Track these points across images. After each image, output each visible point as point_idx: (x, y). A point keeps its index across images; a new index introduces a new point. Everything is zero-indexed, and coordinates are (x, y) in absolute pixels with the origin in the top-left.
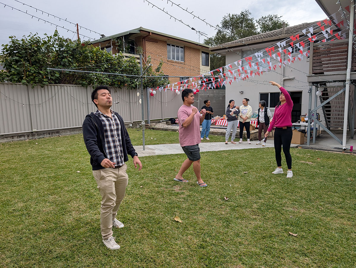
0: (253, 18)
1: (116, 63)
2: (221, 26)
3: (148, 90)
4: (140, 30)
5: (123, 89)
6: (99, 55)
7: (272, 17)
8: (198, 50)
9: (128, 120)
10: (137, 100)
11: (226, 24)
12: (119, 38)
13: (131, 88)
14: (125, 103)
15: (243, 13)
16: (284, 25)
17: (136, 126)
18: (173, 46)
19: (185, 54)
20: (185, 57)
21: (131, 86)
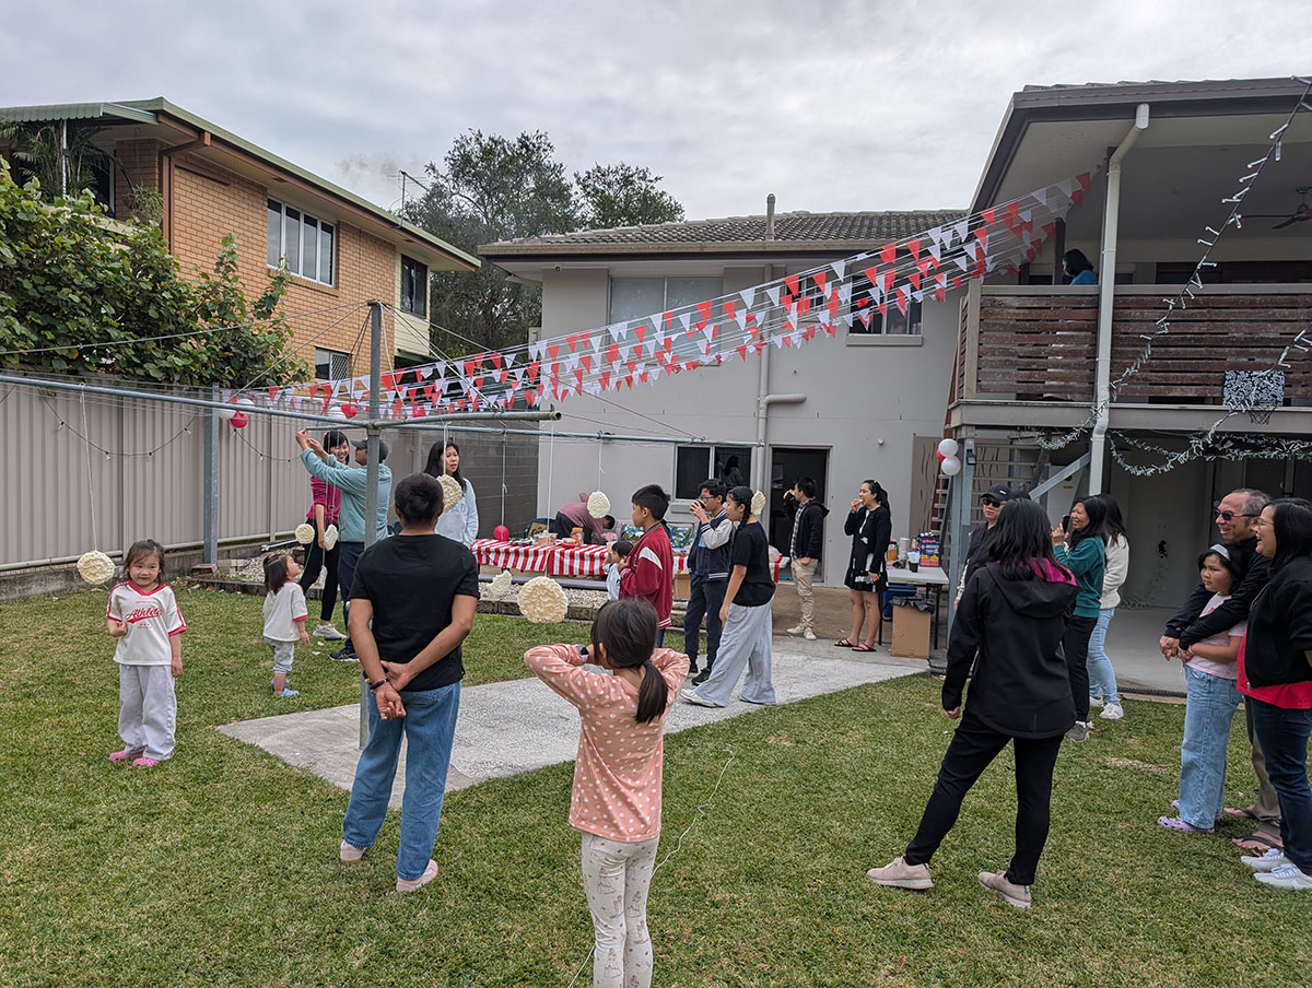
0: (561, 165)
1: (64, 249)
2: (444, 168)
3: (215, 395)
4: (159, 113)
7: (632, 176)
8: (386, 246)
9: (106, 545)
10: (158, 446)
11: (463, 166)
13: (140, 382)
14: (94, 458)
15: (527, 138)
16: (674, 211)
18: (292, 213)
19: (338, 255)
20: (338, 269)
21: (140, 372)
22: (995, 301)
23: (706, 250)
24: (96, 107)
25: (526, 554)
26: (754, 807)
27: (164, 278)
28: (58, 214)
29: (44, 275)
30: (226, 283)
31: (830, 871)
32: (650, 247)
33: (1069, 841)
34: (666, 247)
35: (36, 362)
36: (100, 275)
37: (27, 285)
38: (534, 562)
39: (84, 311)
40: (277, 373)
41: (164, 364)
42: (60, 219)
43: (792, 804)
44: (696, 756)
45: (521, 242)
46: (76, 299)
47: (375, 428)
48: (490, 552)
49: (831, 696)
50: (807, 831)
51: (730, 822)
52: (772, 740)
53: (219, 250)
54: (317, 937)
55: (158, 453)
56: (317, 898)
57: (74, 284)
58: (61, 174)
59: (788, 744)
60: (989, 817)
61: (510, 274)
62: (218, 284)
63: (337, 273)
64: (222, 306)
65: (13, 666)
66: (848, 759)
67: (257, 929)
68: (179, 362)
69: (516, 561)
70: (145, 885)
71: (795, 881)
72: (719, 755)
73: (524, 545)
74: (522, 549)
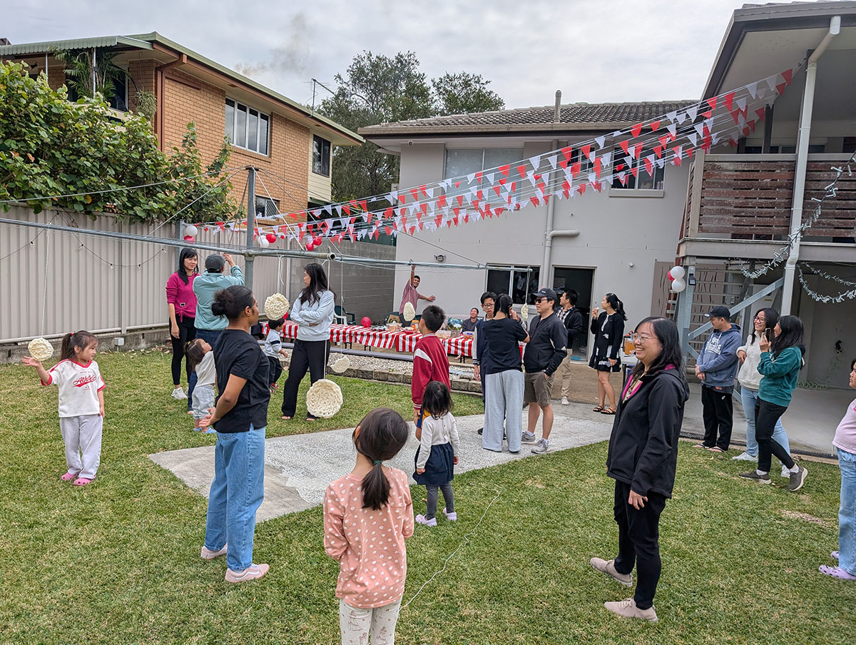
0: (424, 74)
1: (82, 131)
2: (347, 77)
3: (182, 228)
4: (153, 42)
5: (100, 219)
6: (19, 92)
7: (470, 81)
8: (303, 129)
9: (111, 324)
10: (145, 260)
11: (359, 76)
12: (77, 53)
13: (131, 219)
14: (103, 268)
15: (402, 57)
16: (499, 103)
17: (138, 343)
18: (242, 108)
19: (271, 135)
20: (271, 144)
21: (131, 212)
22: (715, 166)
23: (511, 130)
24: (113, 38)
25: (381, 337)
26: (506, 538)
27: (147, 151)
28: (79, 109)
29: (70, 149)
30: (189, 154)
31: (554, 596)
32: (473, 128)
33: (746, 581)
34: (484, 128)
35: (63, 205)
36: (105, 148)
37: (58, 155)
38: (386, 342)
39: (94, 172)
40: (224, 213)
41: (147, 207)
42: (79, 112)
43: (535, 536)
44: (472, 493)
45: (386, 125)
46: (89, 164)
47: (250, 256)
48: (357, 335)
49: (578, 450)
50: (541, 561)
51: (486, 549)
52: (529, 483)
53: (185, 132)
54: (169, 626)
55: (145, 266)
56: (177, 594)
57: (88, 154)
58: (92, 83)
59: (540, 486)
60: (684, 557)
61: (380, 147)
62: (184, 155)
63: (271, 147)
64: (186, 169)
65: (35, 405)
66: (582, 502)
67: (128, 617)
68: (156, 206)
69: (374, 341)
70: (63, 575)
71: (526, 603)
72: (488, 493)
73: (380, 331)
74: (378, 334)
